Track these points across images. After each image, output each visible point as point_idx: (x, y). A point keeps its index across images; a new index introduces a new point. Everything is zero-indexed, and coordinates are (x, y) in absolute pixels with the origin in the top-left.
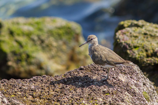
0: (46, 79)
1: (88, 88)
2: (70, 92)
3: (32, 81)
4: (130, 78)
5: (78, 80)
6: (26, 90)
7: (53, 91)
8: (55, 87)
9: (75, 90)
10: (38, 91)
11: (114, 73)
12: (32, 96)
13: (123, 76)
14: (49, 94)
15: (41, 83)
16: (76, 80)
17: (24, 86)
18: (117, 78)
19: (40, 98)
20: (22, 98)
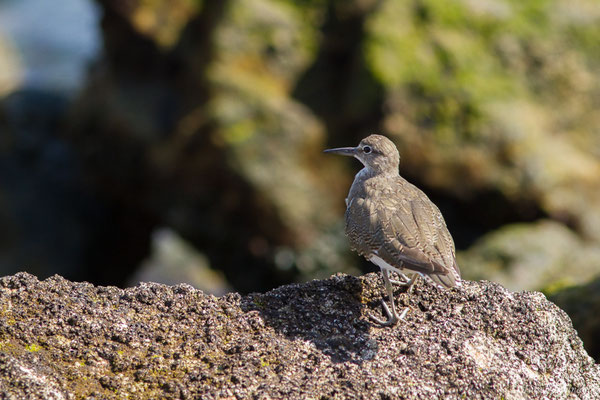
0: (188, 303)
1: (331, 369)
2: (257, 373)
3: (130, 300)
4: (513, 357)
5: (310, 328)
6: (91, 332)
7: (197, 356)
8: (210, 341)
9: (277, 371)
10: (138, 344)
11: (457, 326)
12: (111, 359)
13: (489, 343)
14: (174, 366)
15: (162, 316)
16: (300, 326)
17: (90, 313)
18: (456, 349)
19: (135, 375)
20: (69, 361)
